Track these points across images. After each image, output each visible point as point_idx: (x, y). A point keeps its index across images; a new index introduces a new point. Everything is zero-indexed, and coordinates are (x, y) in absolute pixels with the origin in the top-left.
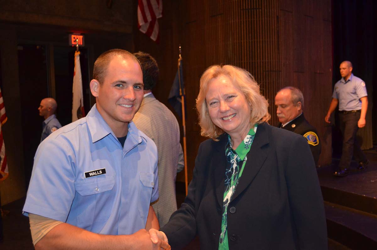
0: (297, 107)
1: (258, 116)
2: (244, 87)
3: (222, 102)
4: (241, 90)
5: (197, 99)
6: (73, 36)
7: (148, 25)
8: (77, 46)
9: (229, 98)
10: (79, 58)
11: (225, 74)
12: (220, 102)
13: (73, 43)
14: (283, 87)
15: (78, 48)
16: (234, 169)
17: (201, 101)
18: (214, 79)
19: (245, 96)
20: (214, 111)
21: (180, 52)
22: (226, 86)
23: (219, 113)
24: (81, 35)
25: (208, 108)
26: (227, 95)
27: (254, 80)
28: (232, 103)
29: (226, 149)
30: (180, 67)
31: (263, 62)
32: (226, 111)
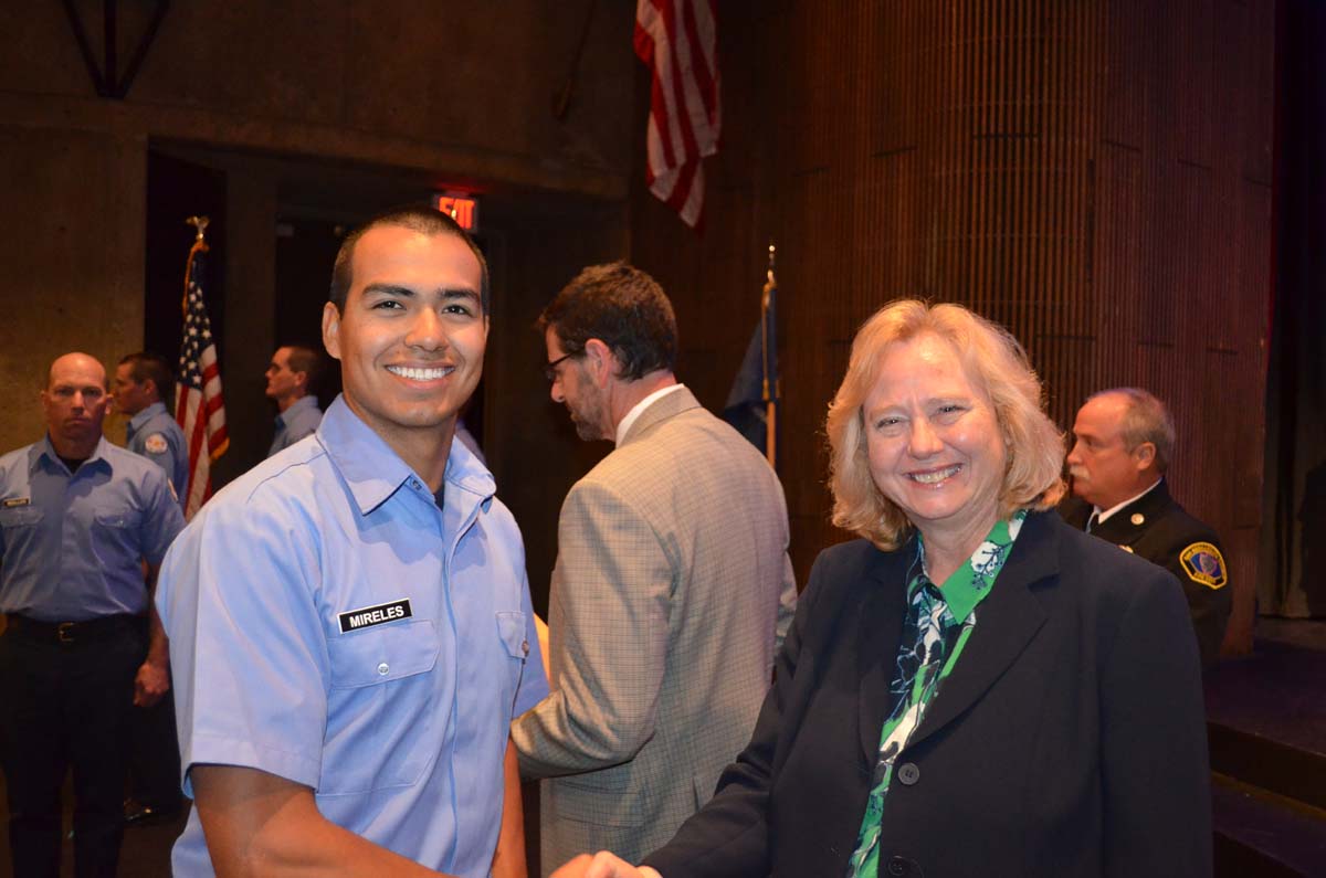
0: (1137, 457)
3: (921, 422)
4: (985, 391)
6: (444, 200)
7: (675, 175)
9: (944, 411)
12: (911, 421)
14: (1099, 388)
16: (928, 647)
17: (845, 411)
20: (888, 447)
21: (772, 263)
24: (470, 197)
25: (866, 436)
26: (938, 401)
28: (952, 430)
30: (768, 311)
31: (1036, 307)
32: (930, 454)
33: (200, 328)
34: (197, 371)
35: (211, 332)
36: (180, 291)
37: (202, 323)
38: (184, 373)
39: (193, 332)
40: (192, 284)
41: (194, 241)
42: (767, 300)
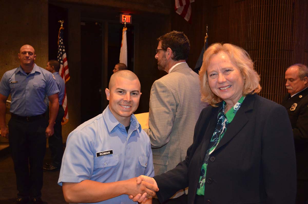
0: (304, 81)
1: (251, 88)
2: (239, 63)
3: (220, 74)
4: (237, 66)
5: (200, 71)
6: (123, 16)
7: (183, 8)
8: (125, 23)
9: (226, 71)
10: (126, 33)
11: (224, 51)
12: (218, 74)
13: (123, 21)
15: (125, 25)
16: (223, 130)
17: (202, 72)
18: (215, 55)
19: (240, 70)
20: (213, 81)
21: (207, 31)
22: (225, 61)
23: (217, 84)
24: (130, 14)
25: (208, 78)
26: (225, 69)
27: (249, 57)
28: (228, 76)
29: (219, 113)
30: (206, 43)
31: (277, 42)
32: (223, 83)
33: (62, 49)
34: (61, 60)
35: (65, 50)
36: (57, 39)
37: (63, 48)
38: (59, 60)
39: (60, 50)
40: (60, 38)
41: (61, 27)
42: (206, 41)
